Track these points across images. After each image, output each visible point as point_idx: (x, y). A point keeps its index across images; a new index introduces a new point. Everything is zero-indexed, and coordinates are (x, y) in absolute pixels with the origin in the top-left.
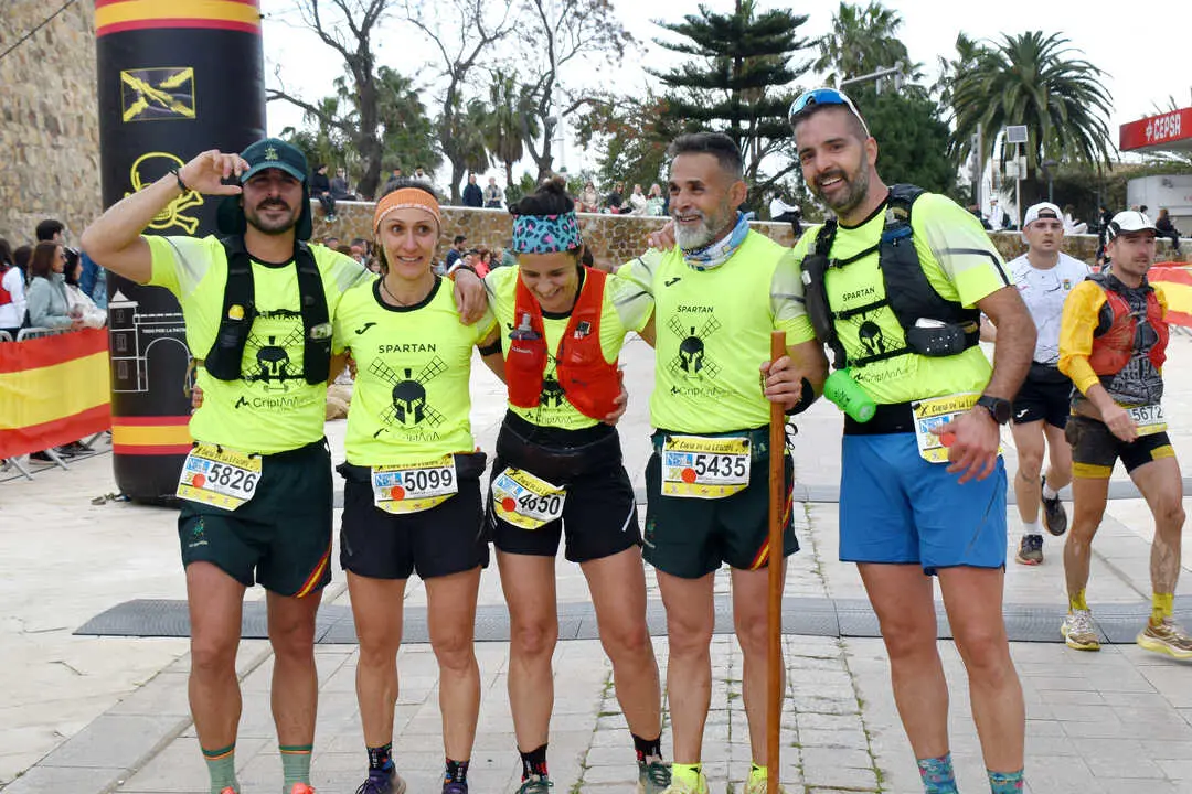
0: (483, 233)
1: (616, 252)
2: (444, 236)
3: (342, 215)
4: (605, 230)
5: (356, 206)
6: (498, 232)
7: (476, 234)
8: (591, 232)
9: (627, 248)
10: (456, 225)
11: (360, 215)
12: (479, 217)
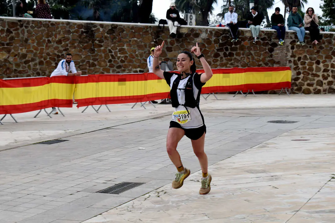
0: (124, 40)
1: (221, 54)
2: (97, 42)
3: (26, 27)
4: (213, 38)
5: (36, 21)
7: (120, 41)
8: (203, 39)
9: (229, 51)
10: (106, 34)
11: (38, 28)
12: (122, 29)
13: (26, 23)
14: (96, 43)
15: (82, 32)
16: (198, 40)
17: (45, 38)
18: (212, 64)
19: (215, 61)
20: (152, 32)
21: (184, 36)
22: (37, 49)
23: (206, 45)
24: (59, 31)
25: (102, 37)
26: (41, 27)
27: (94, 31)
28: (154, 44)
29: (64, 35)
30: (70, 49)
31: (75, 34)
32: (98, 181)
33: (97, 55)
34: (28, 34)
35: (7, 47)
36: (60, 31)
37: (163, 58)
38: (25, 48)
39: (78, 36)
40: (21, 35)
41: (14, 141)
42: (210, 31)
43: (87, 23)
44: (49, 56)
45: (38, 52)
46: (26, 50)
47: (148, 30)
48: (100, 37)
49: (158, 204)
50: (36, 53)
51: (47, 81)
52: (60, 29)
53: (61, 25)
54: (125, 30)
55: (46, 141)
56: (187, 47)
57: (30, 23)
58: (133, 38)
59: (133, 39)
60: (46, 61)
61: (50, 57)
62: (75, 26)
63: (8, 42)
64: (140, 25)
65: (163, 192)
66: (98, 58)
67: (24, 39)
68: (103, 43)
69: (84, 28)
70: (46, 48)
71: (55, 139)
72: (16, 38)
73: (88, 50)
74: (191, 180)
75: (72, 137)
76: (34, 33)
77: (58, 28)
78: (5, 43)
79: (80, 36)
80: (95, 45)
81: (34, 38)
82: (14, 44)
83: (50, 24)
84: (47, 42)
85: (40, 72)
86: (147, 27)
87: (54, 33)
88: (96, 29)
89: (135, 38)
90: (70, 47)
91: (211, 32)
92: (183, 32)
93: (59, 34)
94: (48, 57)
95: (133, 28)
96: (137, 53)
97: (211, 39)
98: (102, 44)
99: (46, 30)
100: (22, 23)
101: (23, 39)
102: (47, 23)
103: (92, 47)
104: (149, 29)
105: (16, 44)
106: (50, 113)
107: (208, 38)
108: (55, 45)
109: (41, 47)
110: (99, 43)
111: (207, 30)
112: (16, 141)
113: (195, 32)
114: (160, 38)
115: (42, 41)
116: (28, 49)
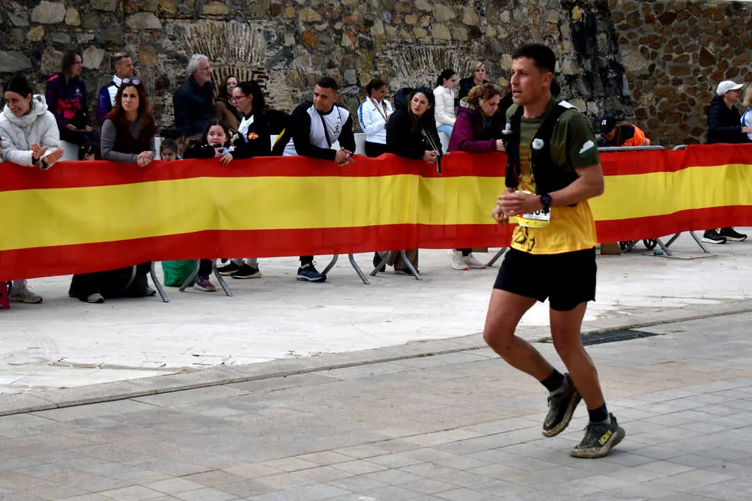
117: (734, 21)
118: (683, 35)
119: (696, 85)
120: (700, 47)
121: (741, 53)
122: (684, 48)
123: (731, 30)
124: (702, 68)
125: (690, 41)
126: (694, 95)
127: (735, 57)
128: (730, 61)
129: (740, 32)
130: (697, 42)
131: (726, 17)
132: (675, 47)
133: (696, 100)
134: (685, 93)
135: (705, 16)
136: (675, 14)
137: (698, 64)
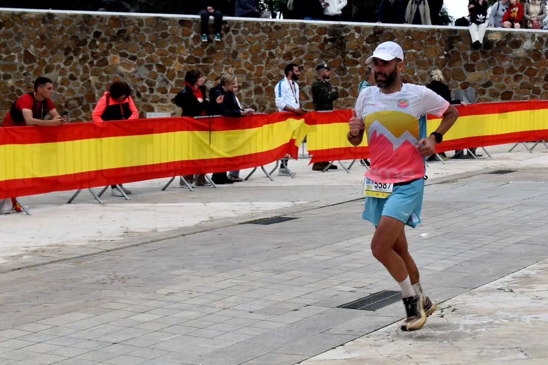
2: (350, 56)
3: (233, 31)
4: (545, 49)
5: (251, 22)
6: (414, 51)
8: (527, 51)
10: (364, 43)
11: (255, 33)
12: (392, 35)
13: (234, 25)
14: (348, 57)
15: (326, 40)
16: (518, 52)
17: (265, 50)
18: (542, 92)
19: (546, 87)
20: (441, 39)
21: (495, 45)
22: (251, 69)
23: (533, 61)
24: (287, 38)
25: (359, 48)
26: (260, 31)
27: (345, 39)
28: (445, 60)
29: (295, 45)
30: (305, 68)
31: (313, 43)
32: (341, 287)
33: (349, 77)
34: (238, 43)
35: (203, 64)
36: (290, 38)
37: (459, 83)
38: (233, 67)
39: (318, 47)
40: (226, 46)
41: (208, 219)
42: (538, 38)
43: (334, 26)
44: (271, 79)
45: (253, 73)
46: (234, 69)
47: (434, 36)
48: (354, 48)
49: (441, 330)
50: (250, 75)
51: (266, 120)
52: (289, 36)
53: (291, 28)
54: (396, 36)
55: (260, 220)
56: (500, 63)
57: (241, 25)
58: (410, 49)
59: (409, 51)
60: (266, 87)
61: (273, 80)
62: (315, 31)
63: (205, 56)
64: (421, 28)
65: (451, 309)
66: (351, 82)
67: (232, 51)
68: (360, 58)
69: (328, 34)
70: (266, 66)
71: (275, 215)
72: (218, 51)
73: (335, 69)
74: (499, 289)
75: (303, 213)
76: (246, 42)
77: (285, 34)
78: (201, 58)
79: (322, 47)
80: (346, 62)
81: (247, 50)
82: (214, 60)
83: (273, 27)
84: (268, 56)
85: (257, 105)
86: (433, 31)
87: (279, 41)
88: (348, 34)
89: (413, 49)
90: (305, 64)
91: (540, 39)
92: (493, 39)
93: (288, 43)
94: (270, 81)
95: (409, 32)
96: (415, 74)
97: (540, 51)
98: (358, 59)
99: (267, 37)
100: (227, 26)
101: (230, 52)
102: (269, 25)
103: (342, 65)
104: (436, 34)
105: (219, 60)
106: (270, 174)
107: (535, 48)
108: (281, 61)
109: (258, 65)
110: (353, 58)
111: (533, 35)
112: (212, 219)
113: (513, 39)
114: (455, 49)
115: (259, 54)
116: (237, 68)
117: (49, 28)
118: (10, 39)
119: (22, 79)
120: (24, 49)
121: (55, 53)
122: (11, 49)
123: (46, 34)
124: (26, 66)
125: (15, 44)
126: (21, 86)
127: (51, 56)
128: (47, 60)
129: (54, 36)
130: (21, 45)
131: (42, 25)
132: (3, 49)
133: (22, 91)
134: (13, 85)
135: (26, 25)
136: (4, 23)
137: (23, 63)
